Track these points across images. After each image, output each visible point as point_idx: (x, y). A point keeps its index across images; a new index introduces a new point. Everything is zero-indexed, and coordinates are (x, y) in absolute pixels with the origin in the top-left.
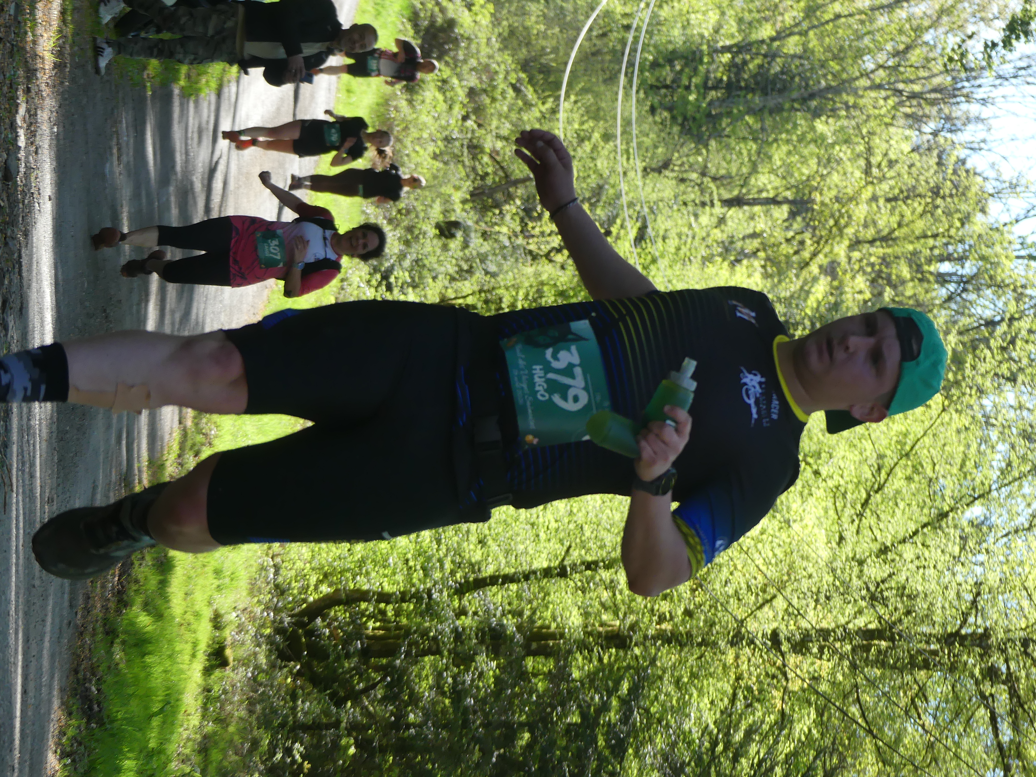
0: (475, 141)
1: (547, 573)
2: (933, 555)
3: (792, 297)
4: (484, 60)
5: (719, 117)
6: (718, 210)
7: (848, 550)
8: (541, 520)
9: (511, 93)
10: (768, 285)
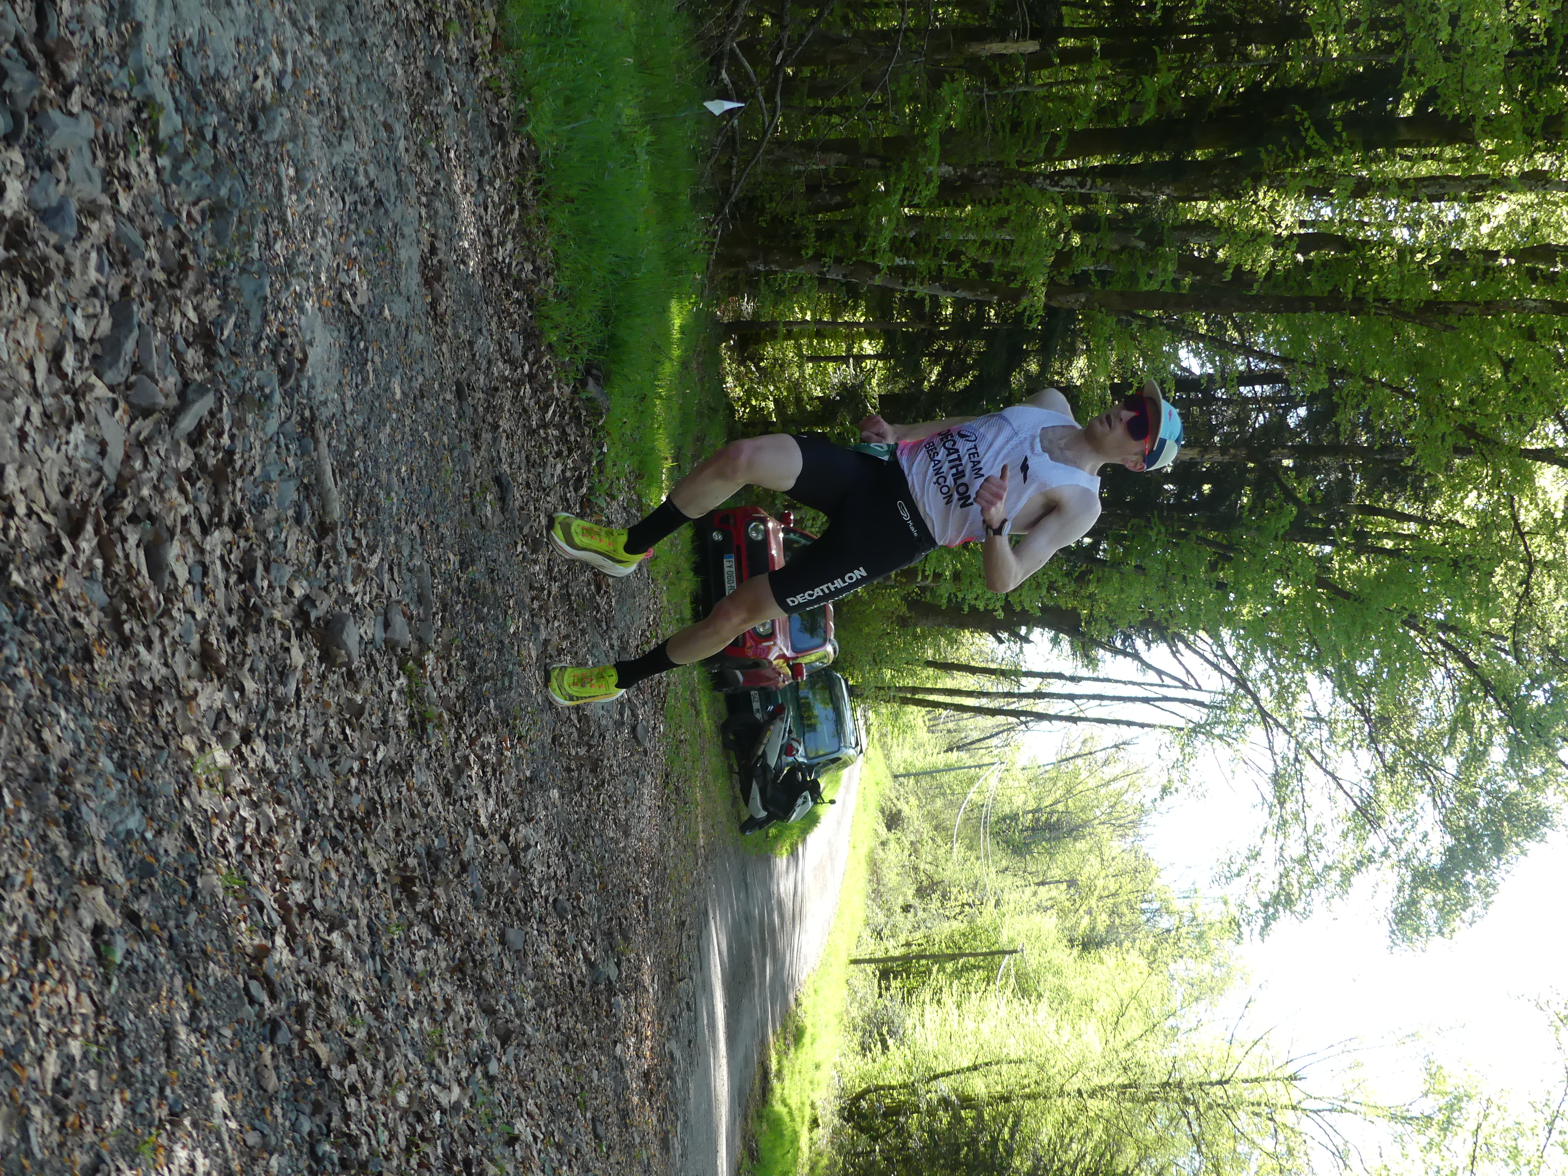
1: (968, 1069)
2: (1151, 1045)
6: (1033, 888)
7: (1110, 1046)
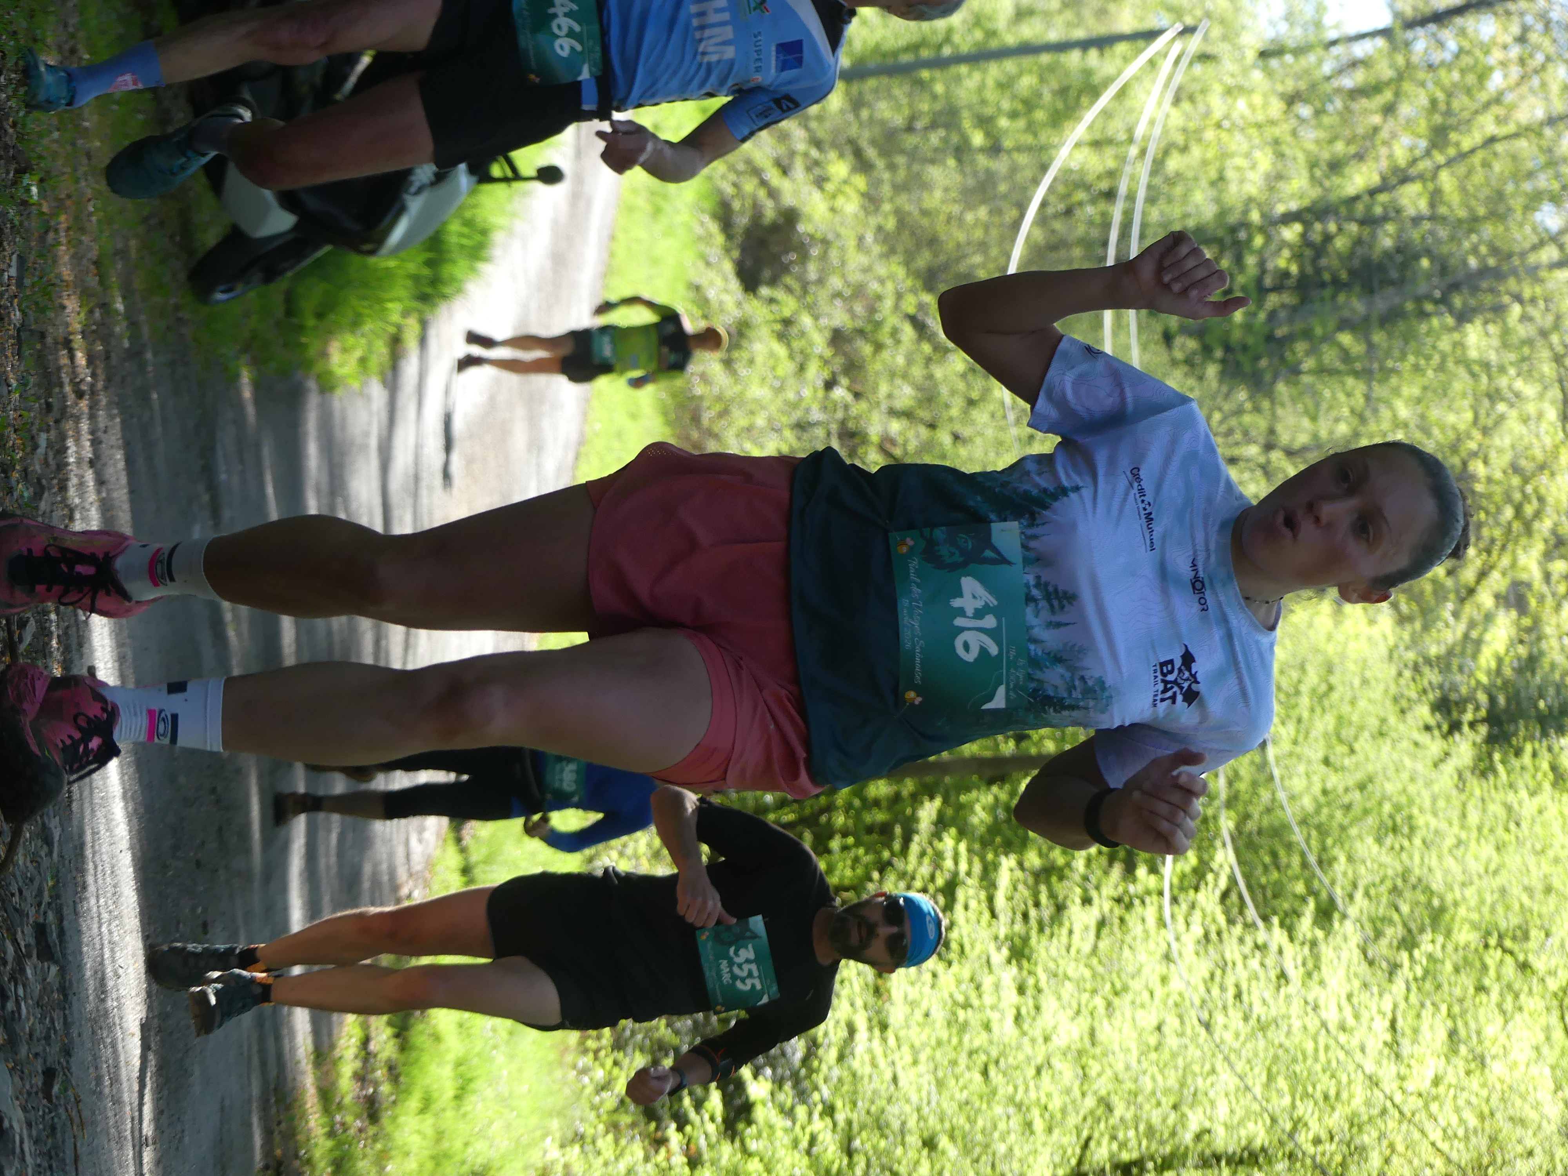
0: (851, 425)
3: (1450, 653)
4: (855, 277)
5: (1290, 339)
8: (1033, 1095)
9: (908, 332)
10: (1406, 636)
